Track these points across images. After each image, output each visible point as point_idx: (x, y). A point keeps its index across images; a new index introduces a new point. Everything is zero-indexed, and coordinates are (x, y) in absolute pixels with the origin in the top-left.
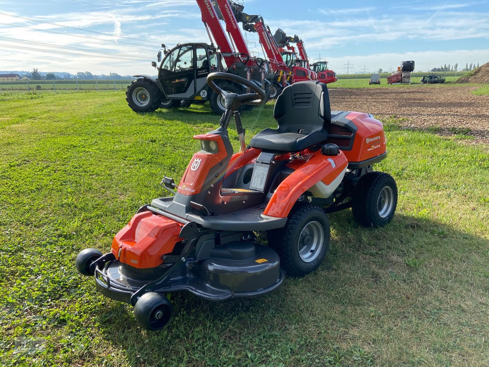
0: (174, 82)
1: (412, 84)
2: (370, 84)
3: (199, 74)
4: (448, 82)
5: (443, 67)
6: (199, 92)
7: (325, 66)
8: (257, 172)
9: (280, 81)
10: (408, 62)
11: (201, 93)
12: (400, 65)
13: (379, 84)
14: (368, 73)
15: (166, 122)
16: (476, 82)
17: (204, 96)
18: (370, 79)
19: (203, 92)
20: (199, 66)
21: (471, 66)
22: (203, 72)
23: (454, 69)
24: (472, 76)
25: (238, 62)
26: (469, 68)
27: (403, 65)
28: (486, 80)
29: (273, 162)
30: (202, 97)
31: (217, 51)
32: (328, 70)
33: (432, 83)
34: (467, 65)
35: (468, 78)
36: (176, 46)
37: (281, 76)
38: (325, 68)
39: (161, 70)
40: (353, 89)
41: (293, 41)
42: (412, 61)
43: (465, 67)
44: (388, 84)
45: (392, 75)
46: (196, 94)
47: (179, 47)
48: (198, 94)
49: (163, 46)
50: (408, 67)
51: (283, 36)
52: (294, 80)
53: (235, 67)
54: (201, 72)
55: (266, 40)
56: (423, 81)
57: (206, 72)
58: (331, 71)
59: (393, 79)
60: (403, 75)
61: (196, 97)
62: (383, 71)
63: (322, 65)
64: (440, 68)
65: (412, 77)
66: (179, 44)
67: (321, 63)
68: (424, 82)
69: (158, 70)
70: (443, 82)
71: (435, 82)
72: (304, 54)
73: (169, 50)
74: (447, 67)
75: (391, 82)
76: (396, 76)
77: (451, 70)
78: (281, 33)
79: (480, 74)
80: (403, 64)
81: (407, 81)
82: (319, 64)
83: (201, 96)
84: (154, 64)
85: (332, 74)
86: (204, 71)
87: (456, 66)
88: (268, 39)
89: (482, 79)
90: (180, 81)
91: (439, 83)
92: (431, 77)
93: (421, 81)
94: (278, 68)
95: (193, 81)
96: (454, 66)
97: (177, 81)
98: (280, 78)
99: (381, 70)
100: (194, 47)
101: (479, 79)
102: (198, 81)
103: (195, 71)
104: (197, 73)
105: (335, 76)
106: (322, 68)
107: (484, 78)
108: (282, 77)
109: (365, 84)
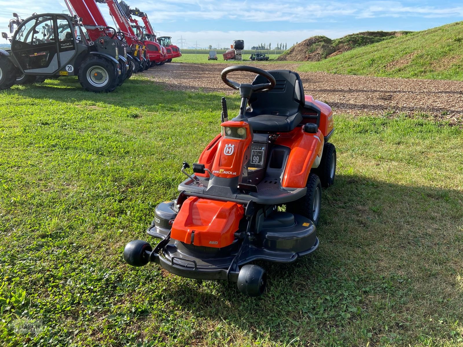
0: (32, 55)
1: (244, 60)
2: (209, 60)
3: (62, 47)
4: (271, 60)
5: (260, 46)
6: (65, 67)
7: (169, 41)
8: (253, 151)
9: (137, 55)
10: (239, 41)
11: (67, 68)
12: (233, 44)
13: (216, 60)
14: (200, 49)
15: (37, 101)
16: (292, 60)
17: (70, 71)
18: (208, 55)
19: (69, 67)
20: (61, 38)
21: (281, 46)
22: (68, 46)
23: (268, 48)
24: (288, 54)
25: (104, 35)
26: (279, 47)
27: (235, 44)
28: (299, 58)
29: (270, 142)
30: (68, 72)
31: (78, 23)
32: (172, 46)
33: (259, 61)
34: (278, 45)
35: (286, 56)
36: (31, 16)
37: (137, 50)
38: (169, 43)
39: (14, 41)
40: (198, 64)
41: (138, 14)
42: (242, 40)
43: (277, 46)
44: (225, 60)
45: (227, 52)
46: (60, 68)
47: (35, 17)
48: (64, 69)
49: (15, 15)
50: (239, 45)
51: (126, 8)
52: (149, 55)
53: (103, 41)
54: (65, 45)
55: (117, 12)
56: (251, 58)
57: (70, 45)
58: (175, 46)
59: (229, 56)
60: (235, 53)
61: (60, 72)
62: (213, 48)
63: (166, 39)
64: (258, 46)
65: (243, 54)
66: (35, 14)
67: (165, 37)
68: (253, 59)
69: (11, 42)
70: (267, 59)
71: (261, 60)
72: (150, 28)
73: (23, 20)
74: (263, 46)
75: (227, 59)
76: (230, 53)
77: (266, 48)
78: (125, 5)
79: (294, 53)
80: (235, 42)
81: (239, 58)
82: (164, 39)
83: (66, 71)
84: (5, 36)
85: (176, 49)
86: (68, 44)
87: (270, 45)
88: (119, 11)
89: (296, 58)
90: (39, 54)
91: (264, 60)
92: (258, 55)
93: (250, 58)
94: (133, 42)
95: (56, 54)
96: (268, 45)
97: (36, 54)
98: (136, 52)
99: (211, 46)
100: (54, 17)
101: (294, 58)
102: (61, 54)
103: (57, 44)
104: (60, 46)
105: (179, 51)
106: (166, 42)
107: (297, 56)
108: (139, 51)
109: (204, 59)
